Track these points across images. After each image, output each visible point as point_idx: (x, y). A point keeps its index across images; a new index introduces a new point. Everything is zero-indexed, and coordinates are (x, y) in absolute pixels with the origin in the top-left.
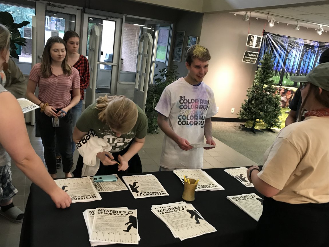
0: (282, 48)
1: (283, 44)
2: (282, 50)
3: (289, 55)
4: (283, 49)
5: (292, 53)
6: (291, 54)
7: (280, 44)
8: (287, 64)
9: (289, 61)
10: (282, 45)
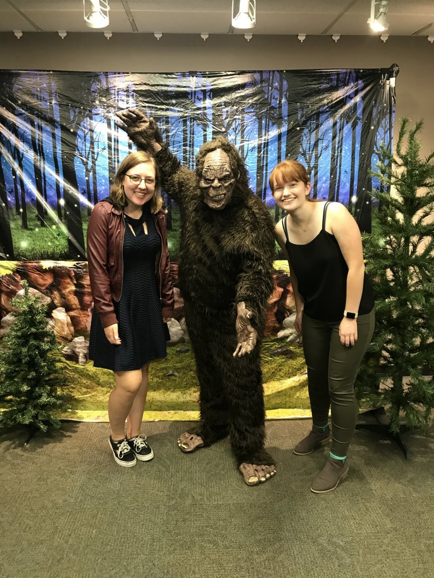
0: (37, 121)
1: (34, 102)
2: (40, 128)
3: (79, 142)
4: (43, 124)
5: (92, 131)
6: (88, 137)
7: (24, 105)
8: (81, 179)
9: (86, 164)
10: (31, 109)
